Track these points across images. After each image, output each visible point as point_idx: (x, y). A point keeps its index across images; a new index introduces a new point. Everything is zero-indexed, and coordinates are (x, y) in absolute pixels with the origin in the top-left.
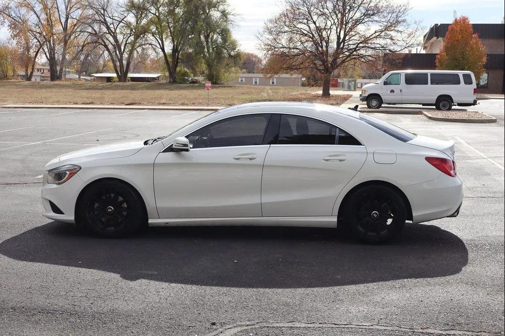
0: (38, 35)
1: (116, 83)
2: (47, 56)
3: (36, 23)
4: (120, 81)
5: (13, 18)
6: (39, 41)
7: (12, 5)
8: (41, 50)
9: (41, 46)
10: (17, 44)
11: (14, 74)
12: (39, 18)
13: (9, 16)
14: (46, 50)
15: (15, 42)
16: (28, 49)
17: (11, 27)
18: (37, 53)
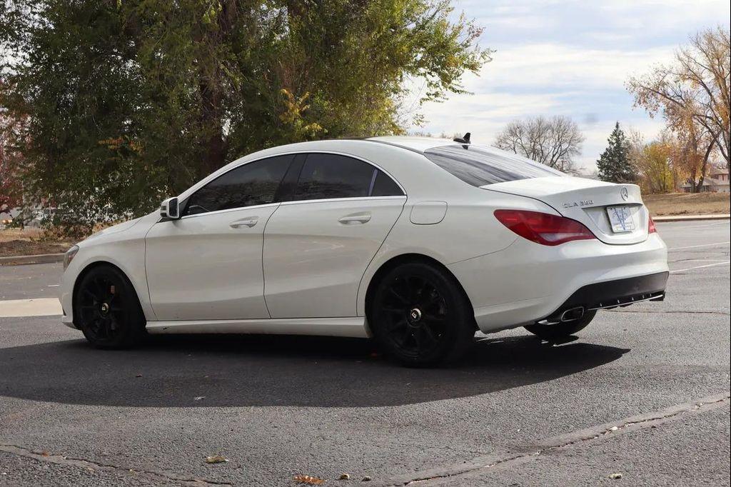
0: (709, 121)
2: (723, 153)
3: (706, 103)
5: (670, 99)
6: (710, 131)
7: (670, 79)
8: (715, 144)
9: (716, 137)
10: (679, 137)
11: (675, 184)
12: (710, 94)
13: (665, 96)
14: (723, 143)
15: (676, 134)
16: (694, 143)
17: (669, 114)
18: (710, 148)
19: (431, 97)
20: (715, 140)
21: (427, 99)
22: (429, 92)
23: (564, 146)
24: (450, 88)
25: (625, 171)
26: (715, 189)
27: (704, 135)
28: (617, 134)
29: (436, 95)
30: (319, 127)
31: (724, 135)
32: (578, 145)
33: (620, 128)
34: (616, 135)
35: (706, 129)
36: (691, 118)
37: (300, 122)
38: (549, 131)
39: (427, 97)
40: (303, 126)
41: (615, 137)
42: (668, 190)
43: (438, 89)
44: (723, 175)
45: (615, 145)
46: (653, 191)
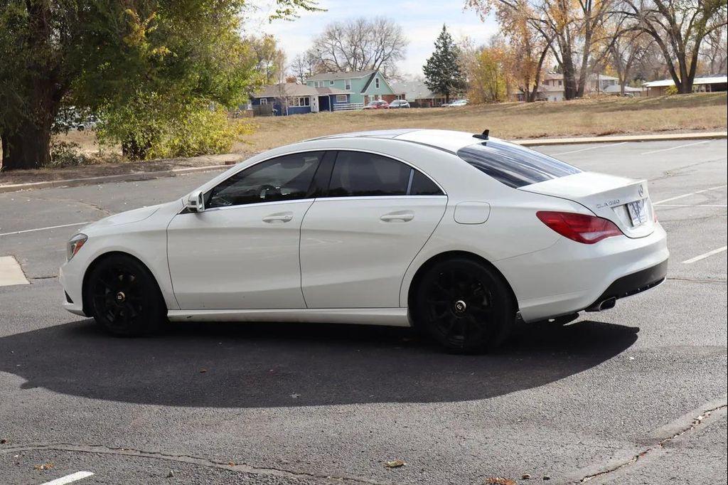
0: (543, 25)
1: (674, 97)
2: (558, 59)
3: (540, 5)
4: (680, 92)
6: (544, 35)
8: (550, 49)
9: (550, 42)
10: (511, 42)
11: (508, 92)
14: (557, 48)
15: (508, 39)
16: (528, 49)
17: (501, 17)
18: (544, 54)
19: (282, 14)
20: (549, 44)
21: (276, 17)
22: (279, 9)
23: (388, 50)
24: (302, 5)
25: (453, 78)
26: (547, 96)
27: (537, 39)
28: (444, 38)
29: (288, 12)
30: (167, 51)
31: (558, 40)
32: (402, 49)
33: (448, 31)
34: (442, 38)
35: (540, 34)
36: (525, 23)
37: (146, 45)
38: (371, 34)
39: (277, 15)
40: (151, 49)
41: (442, 41)
42: (501, 99)
43: (289, 7)
44: (554, 80)
45: (442, 49)
46: (485, 100)
